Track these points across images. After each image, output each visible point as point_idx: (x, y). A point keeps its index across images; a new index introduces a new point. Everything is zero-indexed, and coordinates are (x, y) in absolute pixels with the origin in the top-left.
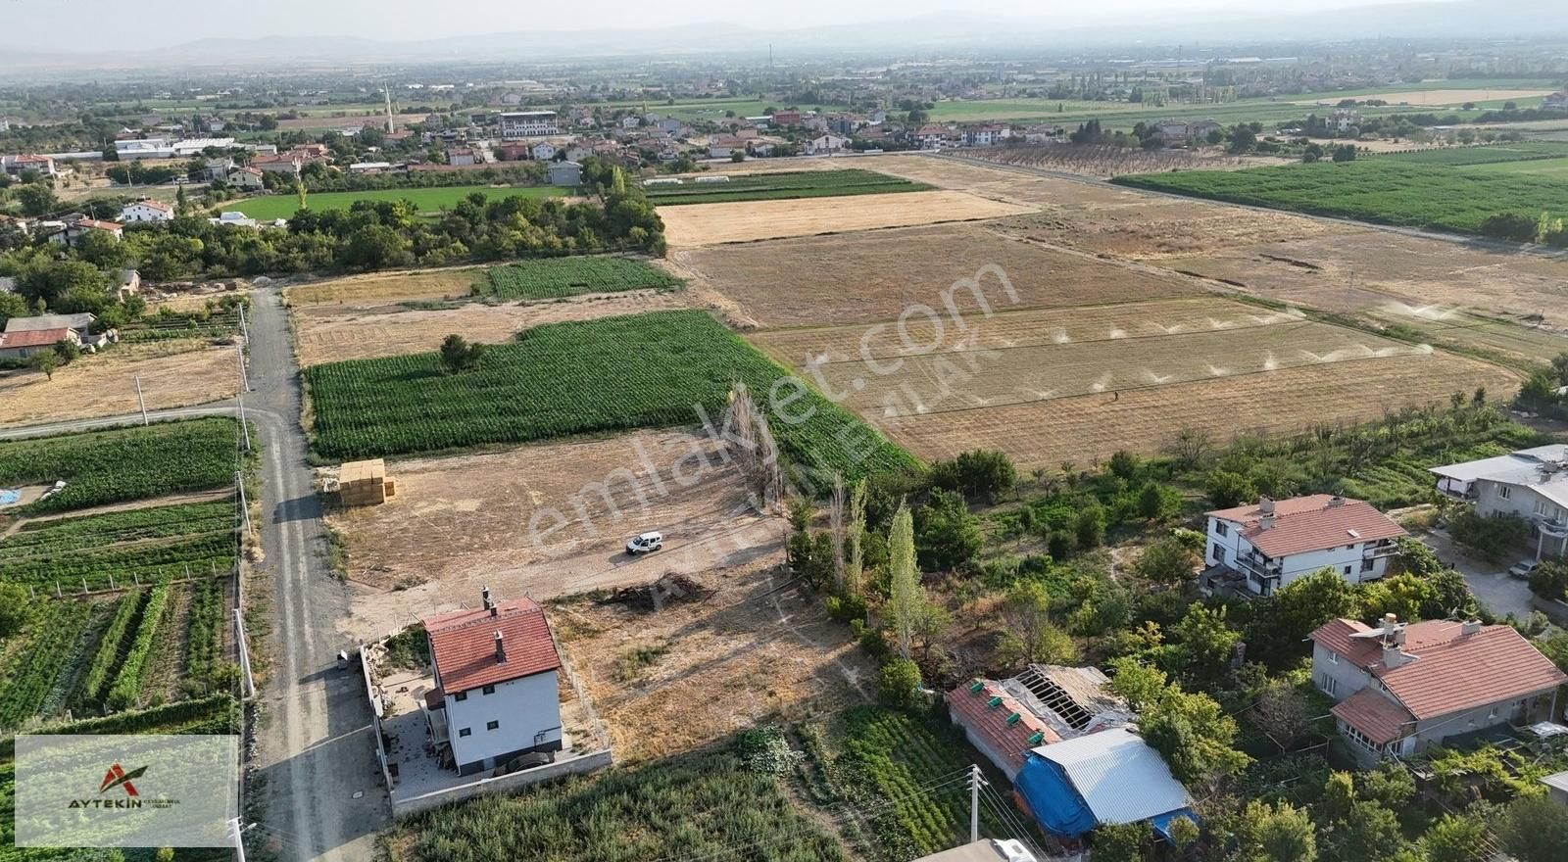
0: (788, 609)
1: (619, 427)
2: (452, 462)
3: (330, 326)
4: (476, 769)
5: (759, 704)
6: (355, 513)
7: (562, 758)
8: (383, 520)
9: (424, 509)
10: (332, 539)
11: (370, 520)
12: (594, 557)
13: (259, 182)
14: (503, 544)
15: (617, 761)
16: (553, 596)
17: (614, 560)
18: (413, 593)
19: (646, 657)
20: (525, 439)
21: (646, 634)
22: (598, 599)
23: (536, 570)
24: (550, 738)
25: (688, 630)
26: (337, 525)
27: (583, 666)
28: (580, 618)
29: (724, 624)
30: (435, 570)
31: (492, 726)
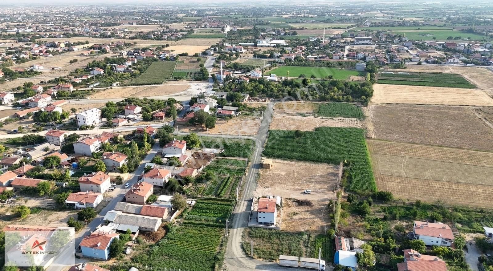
0: (325, 213)
1: (321, 162)
2: (285, 162)
3: (280, 117)
4: (261, 223)
5: (307, 228)
6: (265, 169)
7: (273, 226)
8: (268, 173)
9: (276, 172)
10: (259, 174)
11: (266, 172)
12: (298, 191)
13: (284, 61)
14: (285, 184)
15: (281, 229)
16: (287, 197)
17: (301, 193)
18: (266, 189)
19: (295, 214)
20: (301, 160)
21: (297, 209)
22: (294, 200)
23: (287, 191)
24: (272, 222)
25: (305, 211)
26: (261, 171)
27: (285, 212)
28: (289, 203)
29: (312, 213)
30: (271, 186)
31: (264, 218)
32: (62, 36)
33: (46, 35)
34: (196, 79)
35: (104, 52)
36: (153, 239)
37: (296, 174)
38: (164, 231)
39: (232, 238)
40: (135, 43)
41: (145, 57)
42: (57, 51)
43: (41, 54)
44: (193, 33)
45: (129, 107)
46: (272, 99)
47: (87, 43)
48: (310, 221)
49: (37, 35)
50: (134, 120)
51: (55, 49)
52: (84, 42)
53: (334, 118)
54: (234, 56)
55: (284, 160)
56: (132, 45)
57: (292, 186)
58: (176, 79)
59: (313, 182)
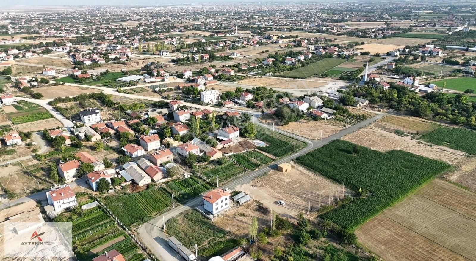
0: (268, 226)
2: (306, 172)
3: (369, 130)
4: (206, 210)
5: (234, 230)
7: (210, 216)
8: (276, 175)
9: (283, 177)
12: (275, 200)
13: (473, 71)
15: (213, 221)
16: (258, 200)
17: (275, 202)
19: (242, 215)
20: (323, 175)
21: (250, 213)
22: (260, 205)
23: (267, 195)
24: (212, 213)
25: (254, 217)
26: (271, 172)
27: (237, 210)
28: (252, 205)
30: (261, 186)
31: (207, 206)
32: (286, 30)
33: (276, 28)
34: (341, 79)
35: (299, 45)
36: (133, 191)
37: (298, 185)
38: (146, 188)
39: (174, 211)
40: (335, 39)
41: (324, 53)
42: (267, 42)
43: (252, 44)
44: (411, 31)
45: (243, 94)
46: (391, 110)
47: (297, 36)
48: (246, 226)
49: (269, 29)
50: (240, 105)
51: (265, 41)
52: (295, 35)
53: (435, 146)
54: (419, 59)
55: (307, 169)
56: (331, 41)
57: (278, 193)
58: (323, 76)
59: (302, 197)
